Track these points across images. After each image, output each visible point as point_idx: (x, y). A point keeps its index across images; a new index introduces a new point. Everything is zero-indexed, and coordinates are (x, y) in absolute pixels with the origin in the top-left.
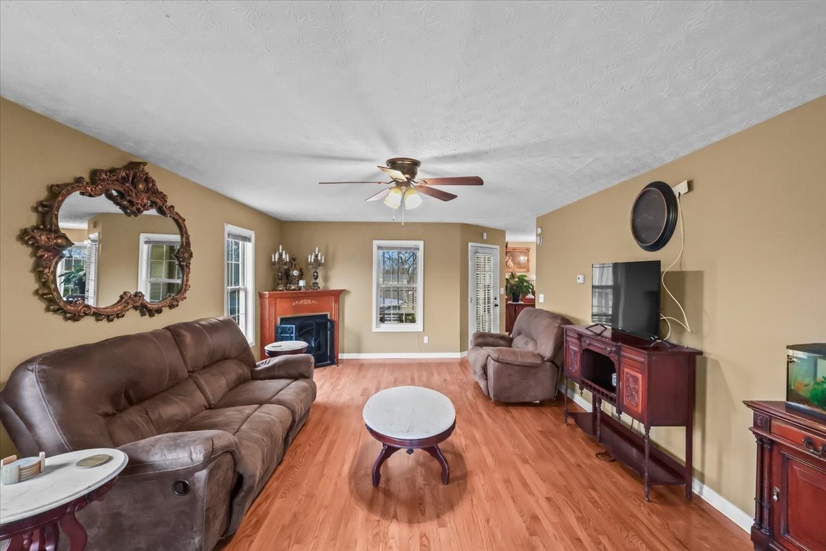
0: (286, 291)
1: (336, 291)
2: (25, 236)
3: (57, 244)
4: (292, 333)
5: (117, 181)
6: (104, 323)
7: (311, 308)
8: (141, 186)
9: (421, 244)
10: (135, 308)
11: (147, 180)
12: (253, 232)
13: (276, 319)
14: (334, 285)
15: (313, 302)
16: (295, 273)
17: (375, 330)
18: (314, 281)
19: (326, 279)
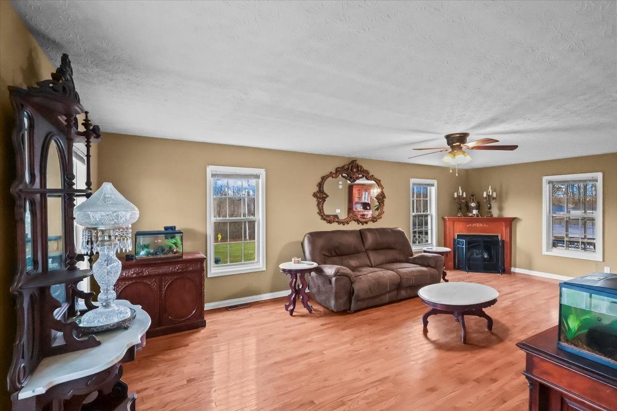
0: (463, 217)
1: (511, 218)
2: (315, 195)
3: (323, 197)
4: (463, 245)
5: (345, 170)
6: (342, 225)
7: (483, 230)
8: (355, 170)
9: (599, 176)
10: (354, 220)
11: (358, 167)
12: (436, 181)
13: (454, 235)
14: (508, 213)
15: (485, 225)
16: (473, 205)
17: (545, 252)
18: (488, 211)
19: (501, 209)
